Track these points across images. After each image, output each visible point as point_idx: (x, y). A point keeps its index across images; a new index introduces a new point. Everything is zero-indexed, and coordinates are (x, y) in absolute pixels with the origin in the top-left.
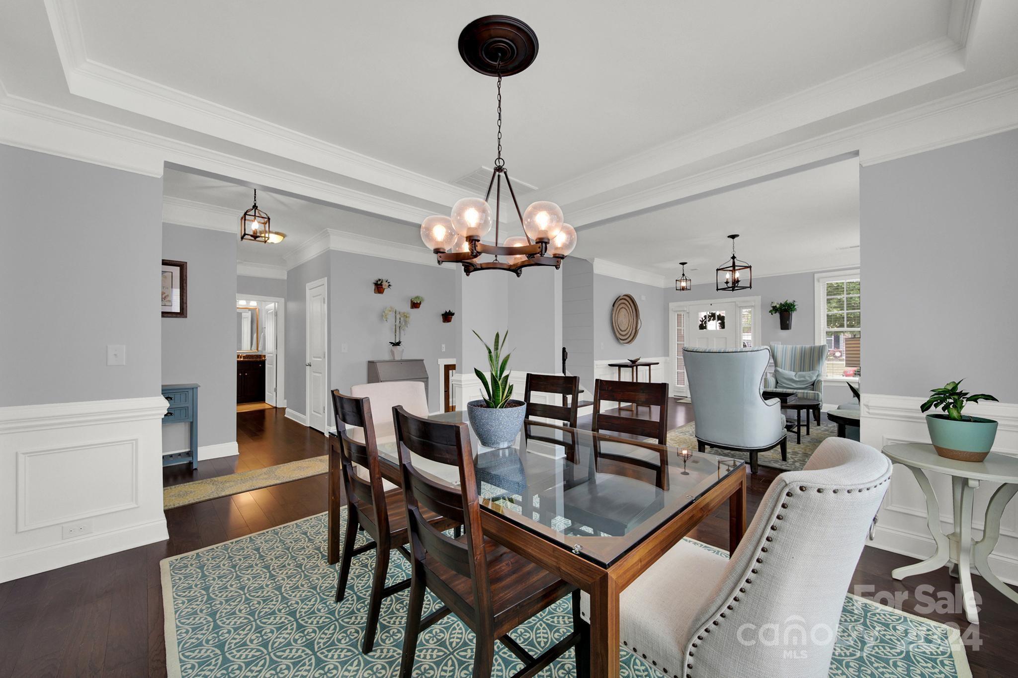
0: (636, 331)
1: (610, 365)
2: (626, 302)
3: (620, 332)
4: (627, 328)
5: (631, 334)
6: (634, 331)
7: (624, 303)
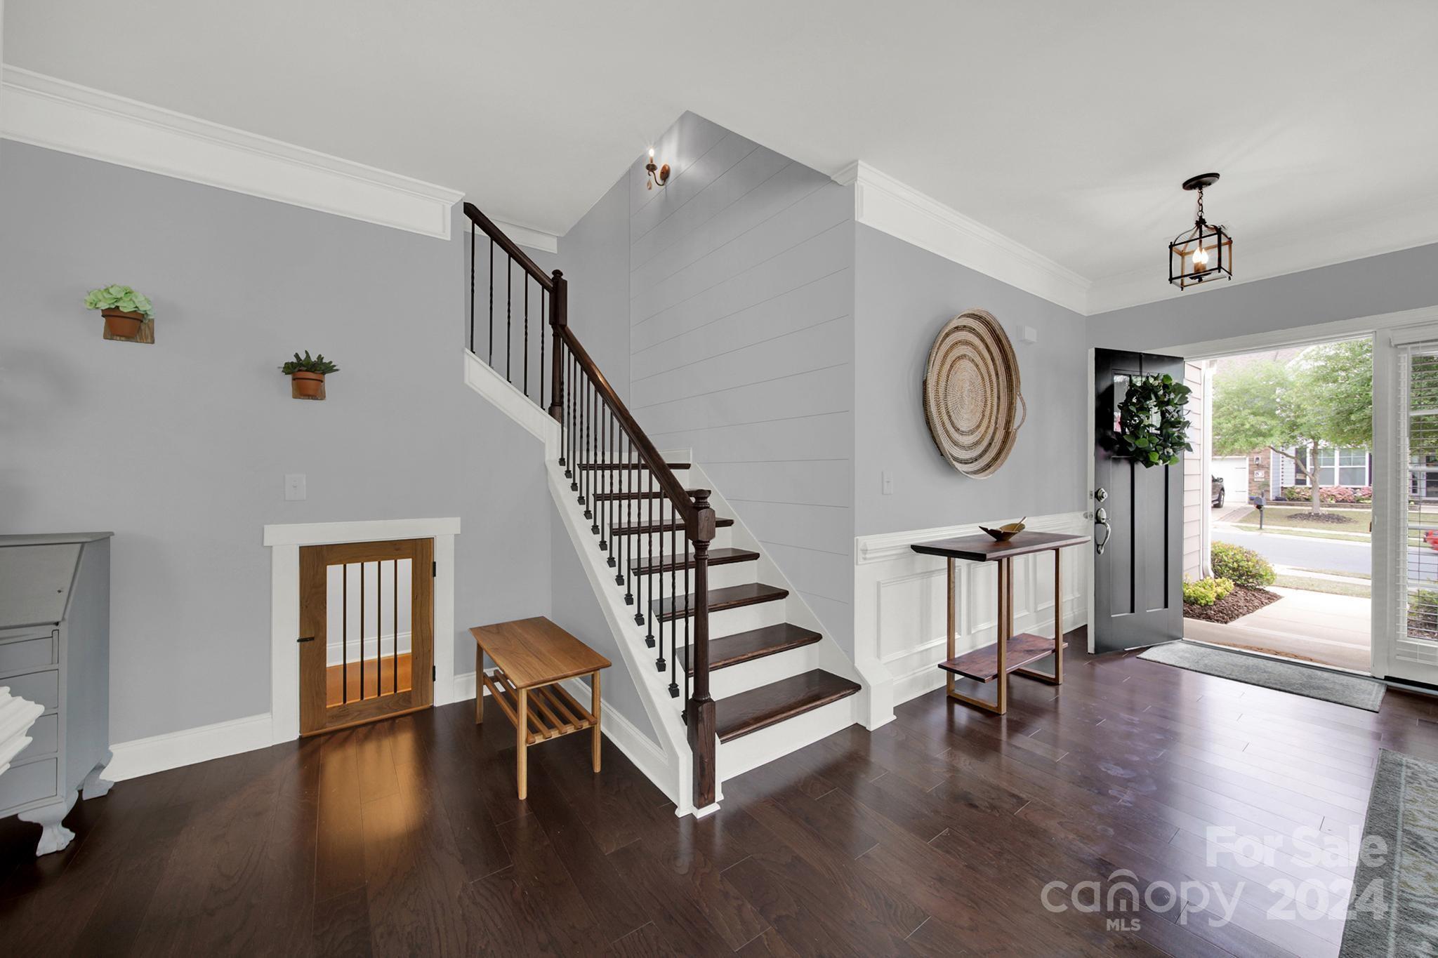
0: (1007, 434)
1: (918, 549)
2: (977, 342)
3: (955, 436)
4: (978, 426)
5: (990, 444)
6: (1000, 435)
7: (967, 343)
